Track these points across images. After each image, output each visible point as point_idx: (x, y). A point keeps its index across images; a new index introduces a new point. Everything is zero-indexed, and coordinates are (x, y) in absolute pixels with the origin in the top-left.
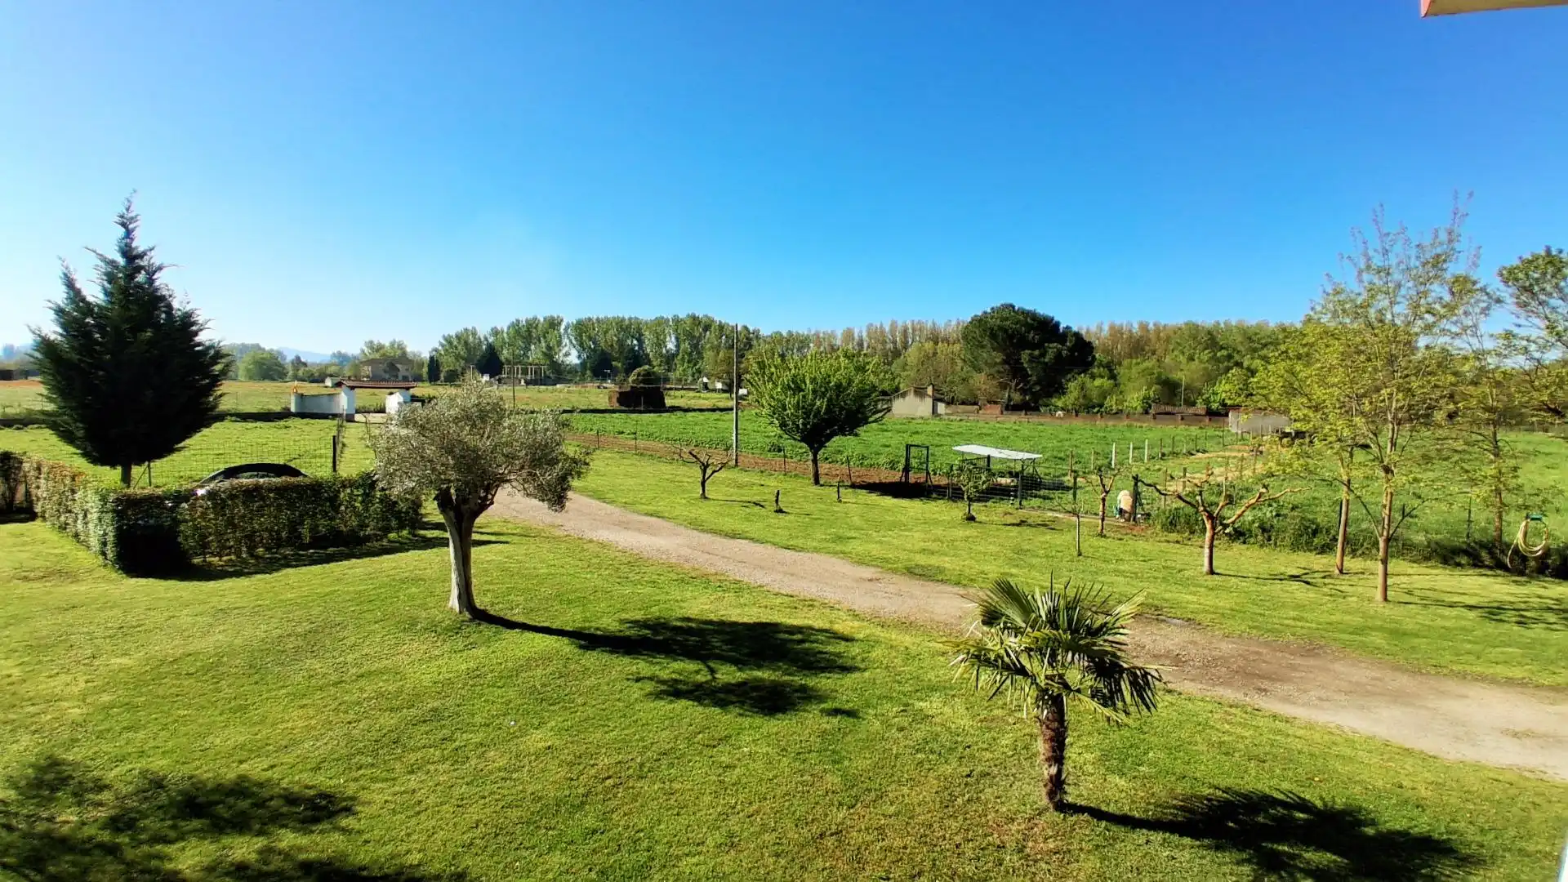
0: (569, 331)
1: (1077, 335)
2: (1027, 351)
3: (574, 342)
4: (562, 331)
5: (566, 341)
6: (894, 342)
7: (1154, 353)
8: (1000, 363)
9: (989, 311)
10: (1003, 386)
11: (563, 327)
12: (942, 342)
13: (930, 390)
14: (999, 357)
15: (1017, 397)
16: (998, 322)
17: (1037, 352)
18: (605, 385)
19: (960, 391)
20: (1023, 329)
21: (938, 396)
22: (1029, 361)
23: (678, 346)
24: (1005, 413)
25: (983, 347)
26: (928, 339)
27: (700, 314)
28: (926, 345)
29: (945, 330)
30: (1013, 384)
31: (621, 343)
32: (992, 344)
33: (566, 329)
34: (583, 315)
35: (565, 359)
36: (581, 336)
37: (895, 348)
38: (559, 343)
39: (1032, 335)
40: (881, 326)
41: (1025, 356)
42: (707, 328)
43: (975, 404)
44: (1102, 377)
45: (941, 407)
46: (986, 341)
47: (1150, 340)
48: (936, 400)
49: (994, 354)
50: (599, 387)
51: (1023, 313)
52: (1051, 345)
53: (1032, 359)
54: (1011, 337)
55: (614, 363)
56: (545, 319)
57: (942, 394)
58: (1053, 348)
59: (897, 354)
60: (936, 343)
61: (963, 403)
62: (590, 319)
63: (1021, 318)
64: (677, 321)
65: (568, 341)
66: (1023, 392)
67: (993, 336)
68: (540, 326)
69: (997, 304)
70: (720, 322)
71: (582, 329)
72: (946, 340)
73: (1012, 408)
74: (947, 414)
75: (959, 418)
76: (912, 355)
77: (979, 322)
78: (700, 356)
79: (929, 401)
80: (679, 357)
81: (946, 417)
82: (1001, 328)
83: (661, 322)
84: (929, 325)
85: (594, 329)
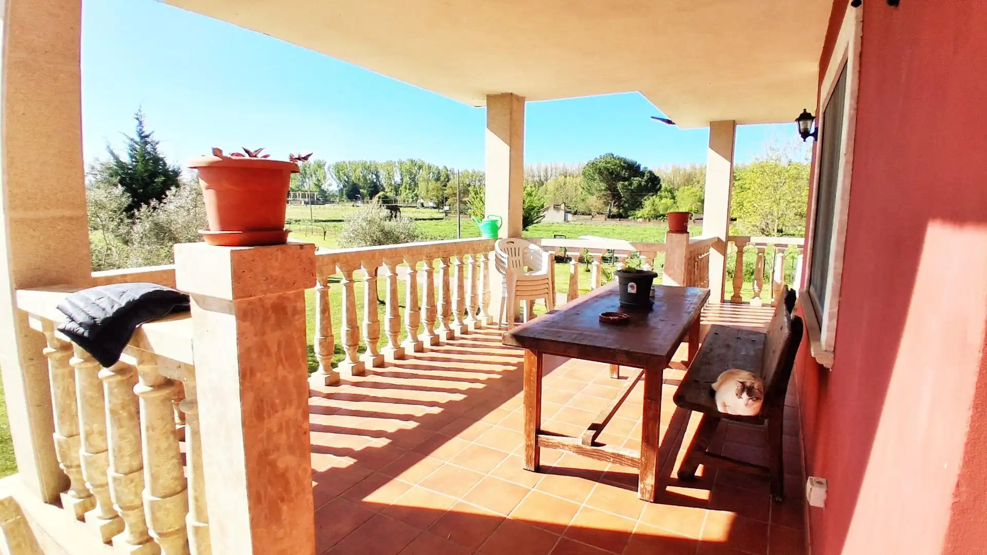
0: (331, 169)
1: (651, 172)
2: (620, 182)
3: (334, 176)
4: (326, 170)
5: (328, 176)
6: (539, 176)
7: (698, 182)
8: (605, 190)
9: (598, 158)
10: (606, 204)
11: (326, 167)
12: (570, 176)
13: (563, 206)
14: (603, 186)
15: (615, 210)
16: (604, 164)
17: (626, 183)
18: (357, 204)
19: (581, 207)
20: (619, 168)
21: (568, 210)
22: (623, 188)
23: (402, 179)
24: (607, 219)
25: (594, 180)
26: (560, 175)
27: (415, 158)
28: (560, 177)
29: (571, 169)
30: (613, 202)
31: (364, 177)
32: (600, 178)
33: (329, 168)
34: (339, 159)
35: (329, 188)
36: (338, 172)
37: (540, 180)
38: (325, 178)
39: (624, 172)
40: (531, 166)
41: (619, 185)
42: (420, 168)
43: (590, 214)
44: (666, 197)
45: (570, 216)
46: (596, 176)
47: (695, 174)
48: (567, 212)
49: (601, 184)
50: (353, 206)
51: (619, 159)
52: (635, 179)
53: (624, 187)
54: (611, 173)
55: (361, 190)
56: (315, 162)
57: (571, 209)
58: (636, 181)
59: (541, 184)
60: (566, 177)
61: (583, 214)
62: (344, 162)
63: (618, 162)
64: (401, 163)
65: (330, 176)
66: (619, 207)
67: (601, 173)
68: (312, 167)
69: (603, 154)
70: (429, 164)
71: (339, 169)
72: (571, 175)
73: (611, 216)
74: (573, 221)
75: (580, 223)
76: (550, 185)
77: (593, 164)
78: (416, 185)
79: (562, 213)
80: (403, 186)
81: (573, 223)
82: (605, 168)
83: (390, 164)
84: (561, 166)
85: (347, 168)
